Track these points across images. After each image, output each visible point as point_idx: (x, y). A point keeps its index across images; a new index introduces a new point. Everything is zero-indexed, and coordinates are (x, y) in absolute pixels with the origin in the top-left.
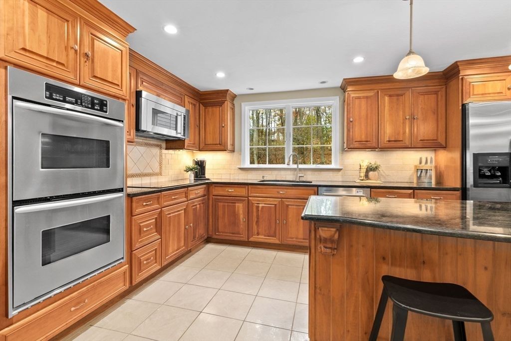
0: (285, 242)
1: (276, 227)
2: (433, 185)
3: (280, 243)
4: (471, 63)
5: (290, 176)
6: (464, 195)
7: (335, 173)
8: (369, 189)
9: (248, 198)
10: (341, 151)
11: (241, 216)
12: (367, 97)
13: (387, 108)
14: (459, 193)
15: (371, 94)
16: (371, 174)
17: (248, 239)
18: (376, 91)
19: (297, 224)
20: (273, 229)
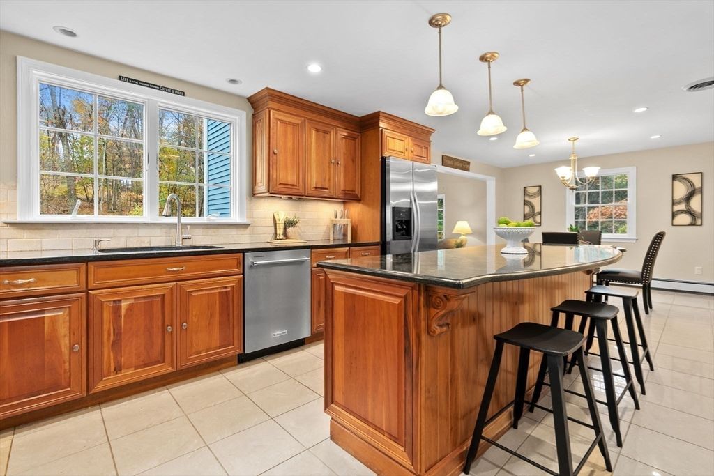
0: (185, 365)
1: (163, 341)
2: (349, 241)
3: (173, 370)
4: (390, 118)
5: (157, 240)
6: (384, 248)
7: (241, 231)
8: (310, 250)
9: (88, 294)
10: (248, 198)
11: (65, 343)
12: (293, 124)
13: (313, 145)
14: (379, 247)
15: (298, 121)
16: (290, 230)
17: (88, 391)
18: (303, 119)
19: (209, 324)
20: (157, 348)
